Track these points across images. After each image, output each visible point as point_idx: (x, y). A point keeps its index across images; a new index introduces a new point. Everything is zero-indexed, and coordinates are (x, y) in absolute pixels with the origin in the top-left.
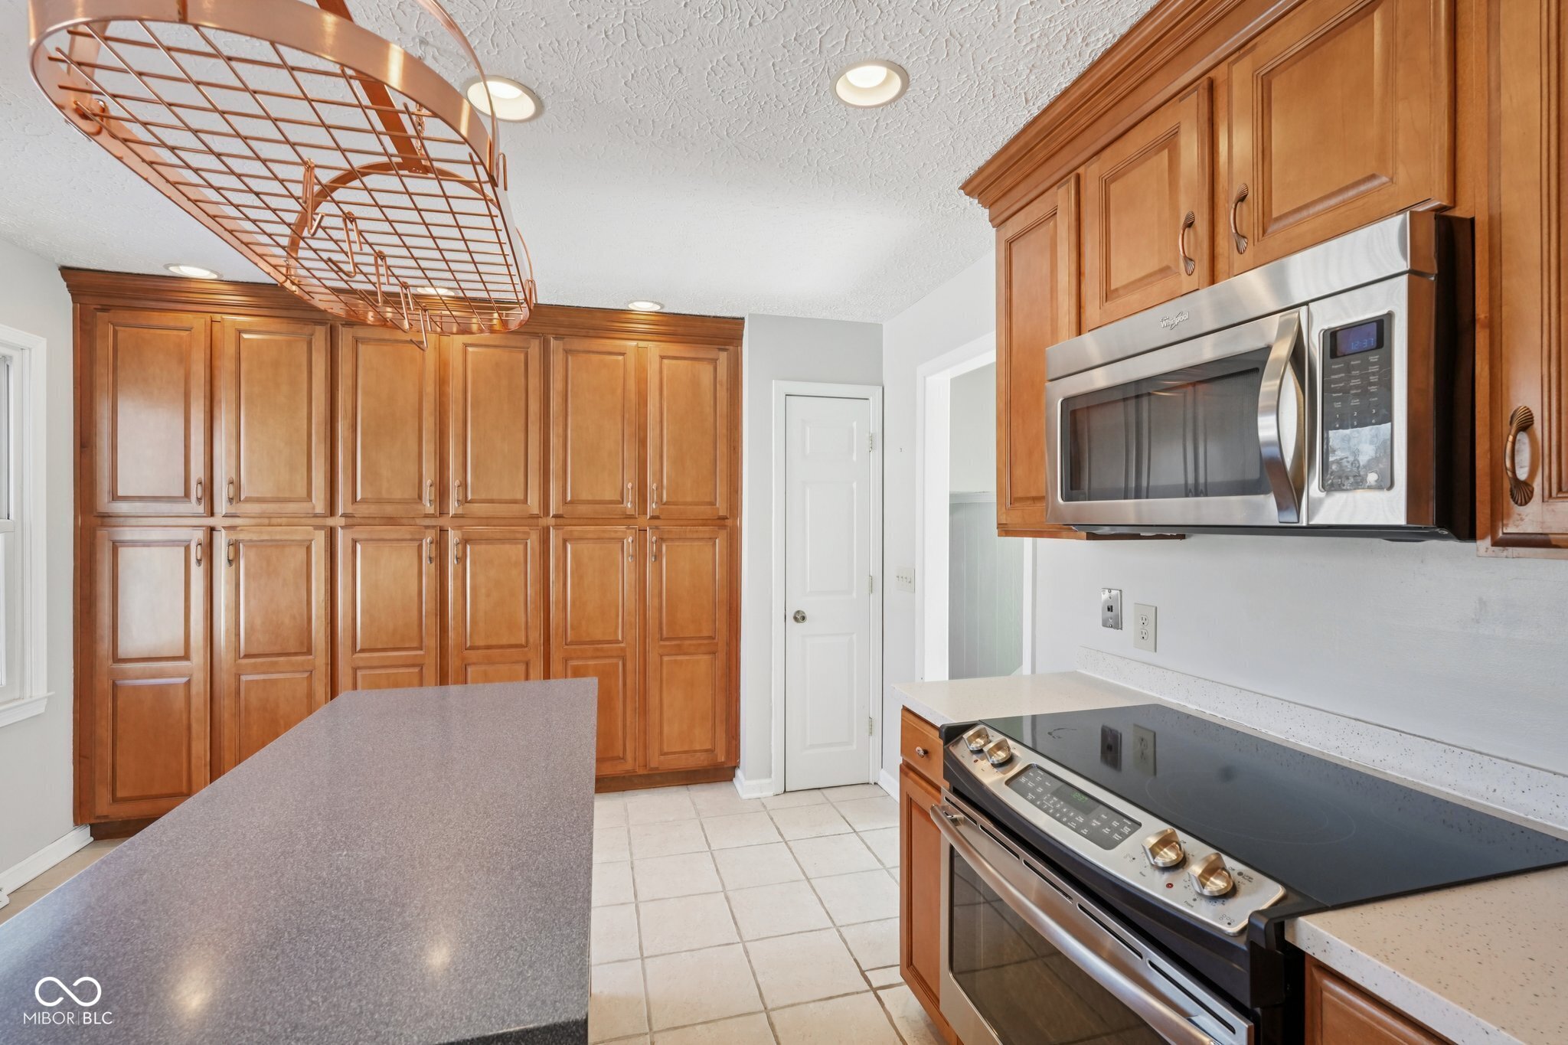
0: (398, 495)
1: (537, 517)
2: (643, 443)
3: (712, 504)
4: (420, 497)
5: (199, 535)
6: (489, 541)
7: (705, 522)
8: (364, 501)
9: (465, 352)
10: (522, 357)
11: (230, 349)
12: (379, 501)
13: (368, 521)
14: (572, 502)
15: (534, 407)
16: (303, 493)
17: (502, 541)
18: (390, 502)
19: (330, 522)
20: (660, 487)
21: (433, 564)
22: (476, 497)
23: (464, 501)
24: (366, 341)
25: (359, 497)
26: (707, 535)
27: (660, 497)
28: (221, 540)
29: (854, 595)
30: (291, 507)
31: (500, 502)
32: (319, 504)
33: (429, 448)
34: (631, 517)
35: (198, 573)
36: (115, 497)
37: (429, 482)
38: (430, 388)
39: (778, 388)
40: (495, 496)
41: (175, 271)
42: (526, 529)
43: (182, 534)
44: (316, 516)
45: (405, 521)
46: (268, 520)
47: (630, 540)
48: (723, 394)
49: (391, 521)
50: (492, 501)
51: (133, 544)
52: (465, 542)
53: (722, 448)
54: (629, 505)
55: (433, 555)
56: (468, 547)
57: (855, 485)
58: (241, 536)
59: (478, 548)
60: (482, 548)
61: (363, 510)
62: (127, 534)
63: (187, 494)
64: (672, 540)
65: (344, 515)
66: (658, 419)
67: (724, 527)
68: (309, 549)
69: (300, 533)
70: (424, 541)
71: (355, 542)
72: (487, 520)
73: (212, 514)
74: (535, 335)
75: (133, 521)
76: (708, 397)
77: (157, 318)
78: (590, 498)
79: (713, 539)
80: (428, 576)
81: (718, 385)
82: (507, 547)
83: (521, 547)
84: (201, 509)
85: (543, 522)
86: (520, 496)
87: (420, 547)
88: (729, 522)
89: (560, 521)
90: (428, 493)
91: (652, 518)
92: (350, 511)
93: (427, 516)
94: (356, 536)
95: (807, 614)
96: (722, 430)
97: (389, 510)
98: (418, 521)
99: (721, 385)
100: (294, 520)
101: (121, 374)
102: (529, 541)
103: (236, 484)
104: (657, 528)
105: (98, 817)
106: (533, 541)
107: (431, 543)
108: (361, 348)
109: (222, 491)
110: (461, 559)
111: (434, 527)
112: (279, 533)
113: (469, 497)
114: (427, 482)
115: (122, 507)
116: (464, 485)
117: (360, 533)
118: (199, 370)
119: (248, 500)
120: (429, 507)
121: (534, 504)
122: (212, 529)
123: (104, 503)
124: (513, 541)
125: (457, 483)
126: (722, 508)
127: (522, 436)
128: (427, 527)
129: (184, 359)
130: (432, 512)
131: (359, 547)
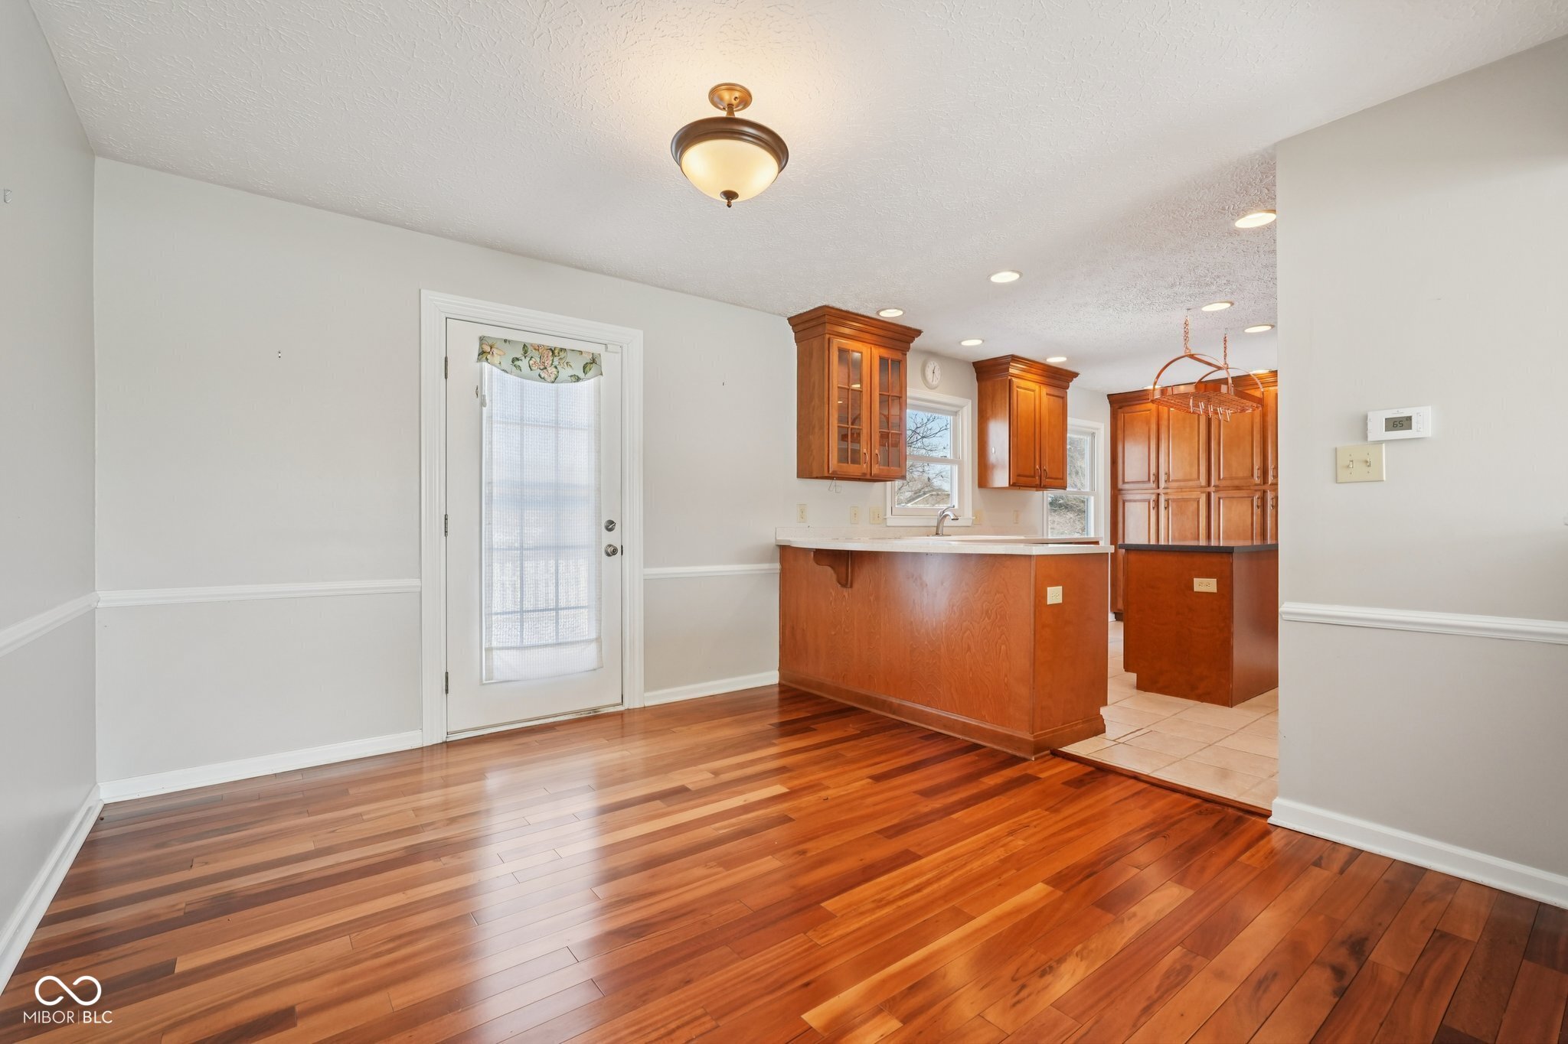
0: (1241, 474)
4: (1252, 475)
5: (1154, 497)
8: (1224, 478)
11: (1166, 416)
12: (1232, 478)
13: (1226, 488)
16: (1196, 476)
18: (1236, 478)
19: (1208, 489)
21: (1259, 509)
23: (1276, 476)
25: (1221, 477)
28: (1162, 499)
30: (1191, 483)
32: (1203, 481)
33: (1257, 451)
35: (1153, 513)
36: (1124, 482)
37: (1257, 467)
41: (1145, 388)
43: (1147, 497)
44: (1202, 487)
45: (1245, 488)
46: (1181, 489)
49: (1238, 488)
51: (1130, 501)
52: (1277, 497)
55: (1259, 505)
58: (1171, 497)
61: (1223, 483)
62: (1128, 497)
63: (1149, 480)
65: (1214, 486)
68: (1198, 502)
69: (1194, 495)
70: (1255, 498)
71: (1219, 499)
73: (1158, 488)
75: (1130, 492)
77: (1138, 408)
80: (1257, 515)
84: (1154, 486)
87: (1253, 500)
90: (1256, 473)
92: (1217, 483)
93: (1256, 485)
94: (1220, 496)
97: (1236, 483)
98: (1252, 488)
100: (1192, 489)
101: (1126, 433)
103: (1168, 474)
105: (1119, 610)
107: (1258, 498)
109: (1162, 478)
111: (1259, 490)
112: (1186, 495)
114: (1256, 467)
115: (1126, 486)
117: (1222, 494)
118: (1154, 427)
119: (1173, 481)
120: (1257, 480)
122: (1159, 494)
123: (1120, 485)
125: (1273, 466)
128: (1256, 490)
129: (1148, 423)
130: (1259, 482)
131: (1221, 501)
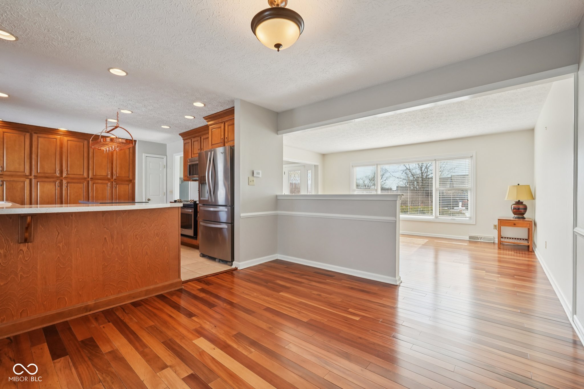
0: (49, 172)
1: (86, 178)
2: (112, 164)
3: (129, 177)
4: (55, 173)
6: (74, 183)
7: (127, 181)
8: (40, 173)
9: (68, 142)
10: (83, 144)
12: (44, 173)
13: (41, 177)
14: (95, 175)
15: (86, 155)
16: (23, 170)
17: (77, 183)
18: (47, 173)
19: (30, 177)
20: (117, 173)
21: (59, 188)
22: (70, 173)
23: (67, 174)
24: (41, 137)
25: (39, 172)
26: (127, 183)
27: (117, 175)
29: (161, 196)
30: (19, 173)
31: (77, 175)
32: (27, 173)
33: (58, 162)
34: (110, 179)
37: (58, 169)
38: (58, 149)
39: (144, 155)
40: (75, 173)
42: (83, 181)
44: (26, 176)
45: (51, 178)
46: (12, 176)
47: (109, 184)
48: (131, 155)
49: (47, 178)
50: (75, 174)
52: (68, 183)
53: (131, 166)
54: (109, 177)
55: (59, 186)
56: (69, 184)
57: (161, 175)
58: (4, 179)
59: (71, 184)
60: (72, 184)
61: (39, 175)
64: (119, 184)
65: (34, 176)
66: (116, 159)
67: (131, 182)
68: (24, 183)
69: (21, 179)
70: (56, 183)
71: (37, 182)
72: (73, 179)
74: (86, 139)
76: (128, 156)
78: (100, 175)
79: (129, 185)
80: (58, 190)
81: (130, 153)
82: (78, 184)
83: (82, 185)
85: (88, 179)
86: (82, 173)
87: (56, 184)
88: (133, 181)
89: (92, 179)
90: (58, 172)
91: (114, 179)
92: (36, 175)
93: (57, 177)
94: (38, 181)
95: (150, 199)
96: (131, 162)
97: (47, 175)
98: (55, 178)
99: (131, 153)
100: (20, 176)
102: (84, 183)
103: (3, 167)
104: (115, 181)
106: (85, 183)
107: (59, 183)
108: (39, 139)
110: (67, 187)
111: (59, 179)
112: (15, 179)
113: (69, 173)
116: (67, 171)
117: (38, 180)
119: (7, 171)
120: (58, 174)
121: (85, 175)
124: (80, 183)
125: (65, 170)
126: (131, 178)
127: (83, 161)
128: (57, 179)
130: (59, 176)
131: (39, 183)
